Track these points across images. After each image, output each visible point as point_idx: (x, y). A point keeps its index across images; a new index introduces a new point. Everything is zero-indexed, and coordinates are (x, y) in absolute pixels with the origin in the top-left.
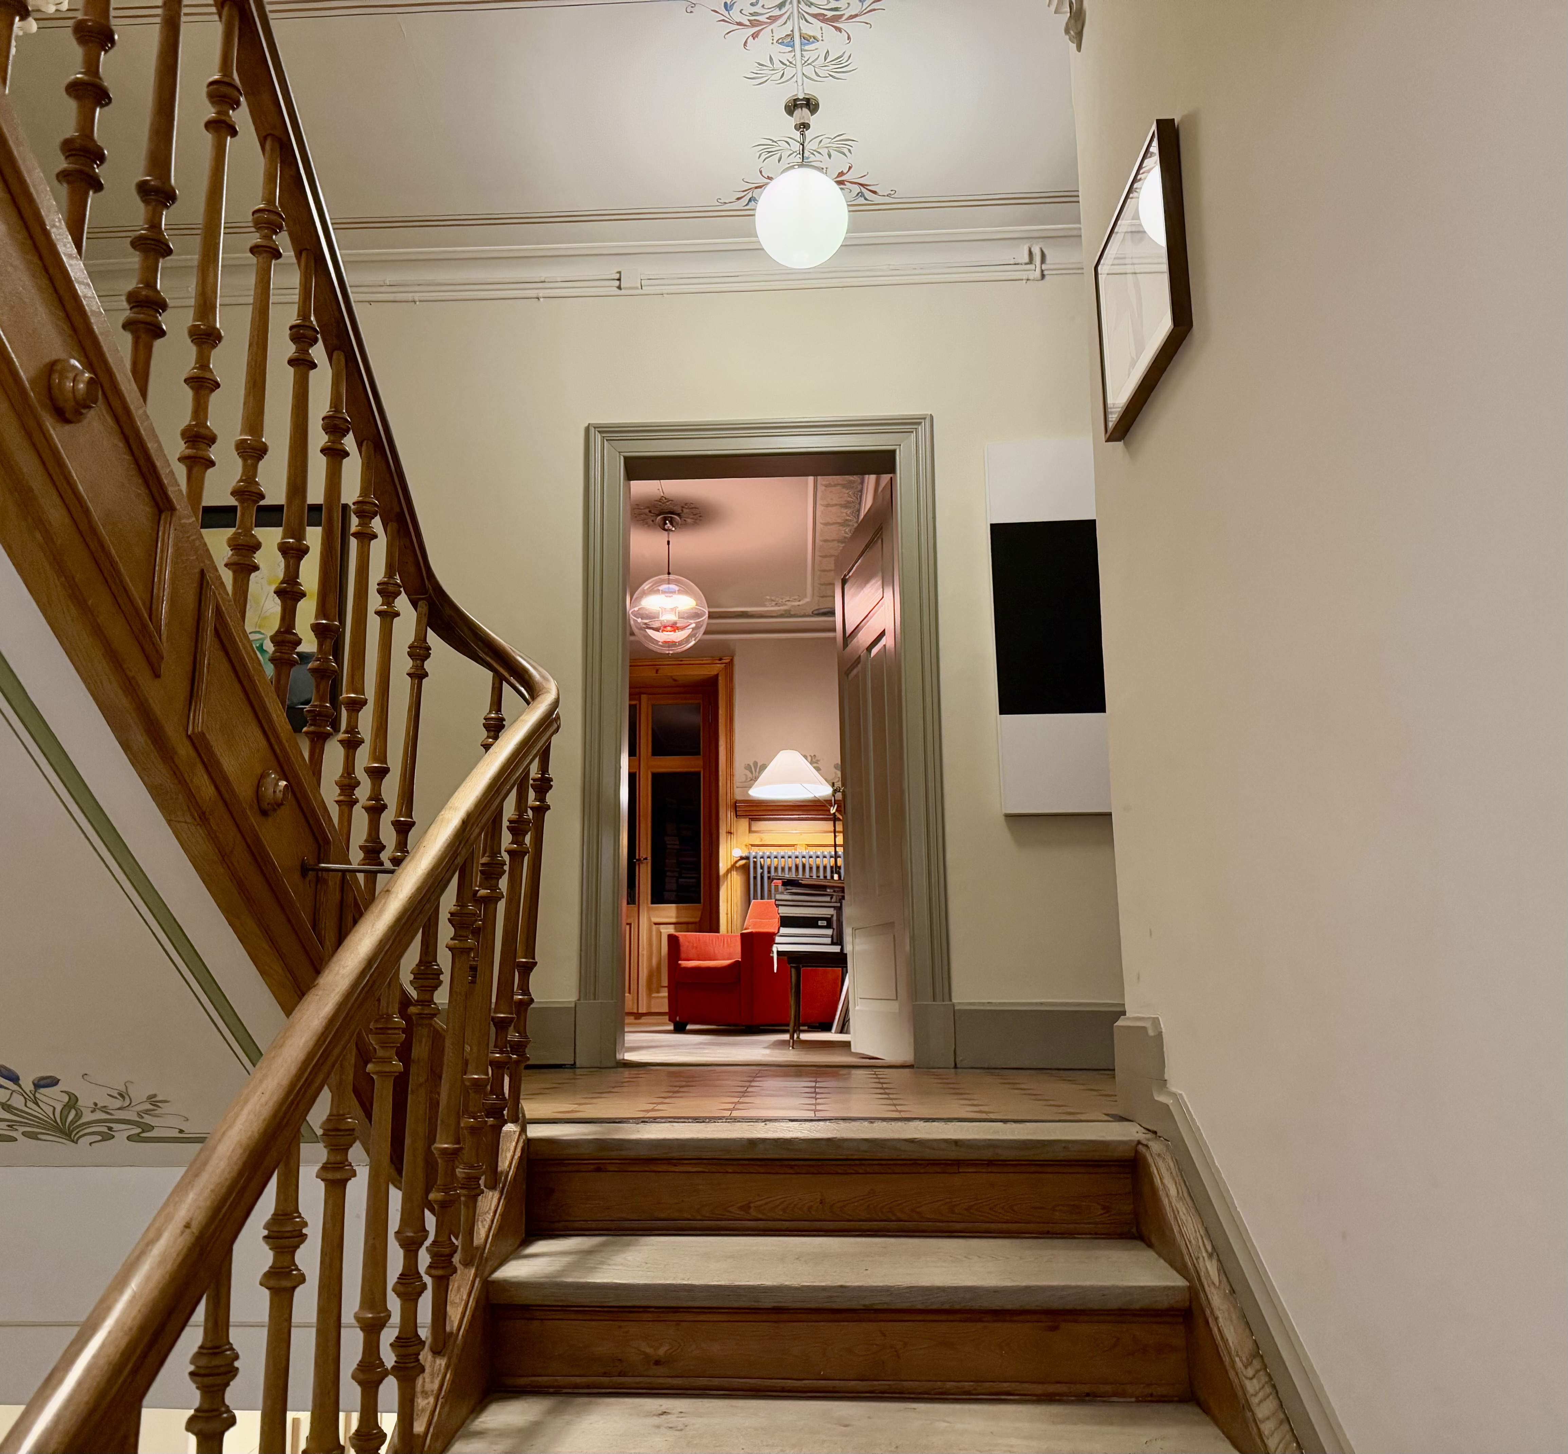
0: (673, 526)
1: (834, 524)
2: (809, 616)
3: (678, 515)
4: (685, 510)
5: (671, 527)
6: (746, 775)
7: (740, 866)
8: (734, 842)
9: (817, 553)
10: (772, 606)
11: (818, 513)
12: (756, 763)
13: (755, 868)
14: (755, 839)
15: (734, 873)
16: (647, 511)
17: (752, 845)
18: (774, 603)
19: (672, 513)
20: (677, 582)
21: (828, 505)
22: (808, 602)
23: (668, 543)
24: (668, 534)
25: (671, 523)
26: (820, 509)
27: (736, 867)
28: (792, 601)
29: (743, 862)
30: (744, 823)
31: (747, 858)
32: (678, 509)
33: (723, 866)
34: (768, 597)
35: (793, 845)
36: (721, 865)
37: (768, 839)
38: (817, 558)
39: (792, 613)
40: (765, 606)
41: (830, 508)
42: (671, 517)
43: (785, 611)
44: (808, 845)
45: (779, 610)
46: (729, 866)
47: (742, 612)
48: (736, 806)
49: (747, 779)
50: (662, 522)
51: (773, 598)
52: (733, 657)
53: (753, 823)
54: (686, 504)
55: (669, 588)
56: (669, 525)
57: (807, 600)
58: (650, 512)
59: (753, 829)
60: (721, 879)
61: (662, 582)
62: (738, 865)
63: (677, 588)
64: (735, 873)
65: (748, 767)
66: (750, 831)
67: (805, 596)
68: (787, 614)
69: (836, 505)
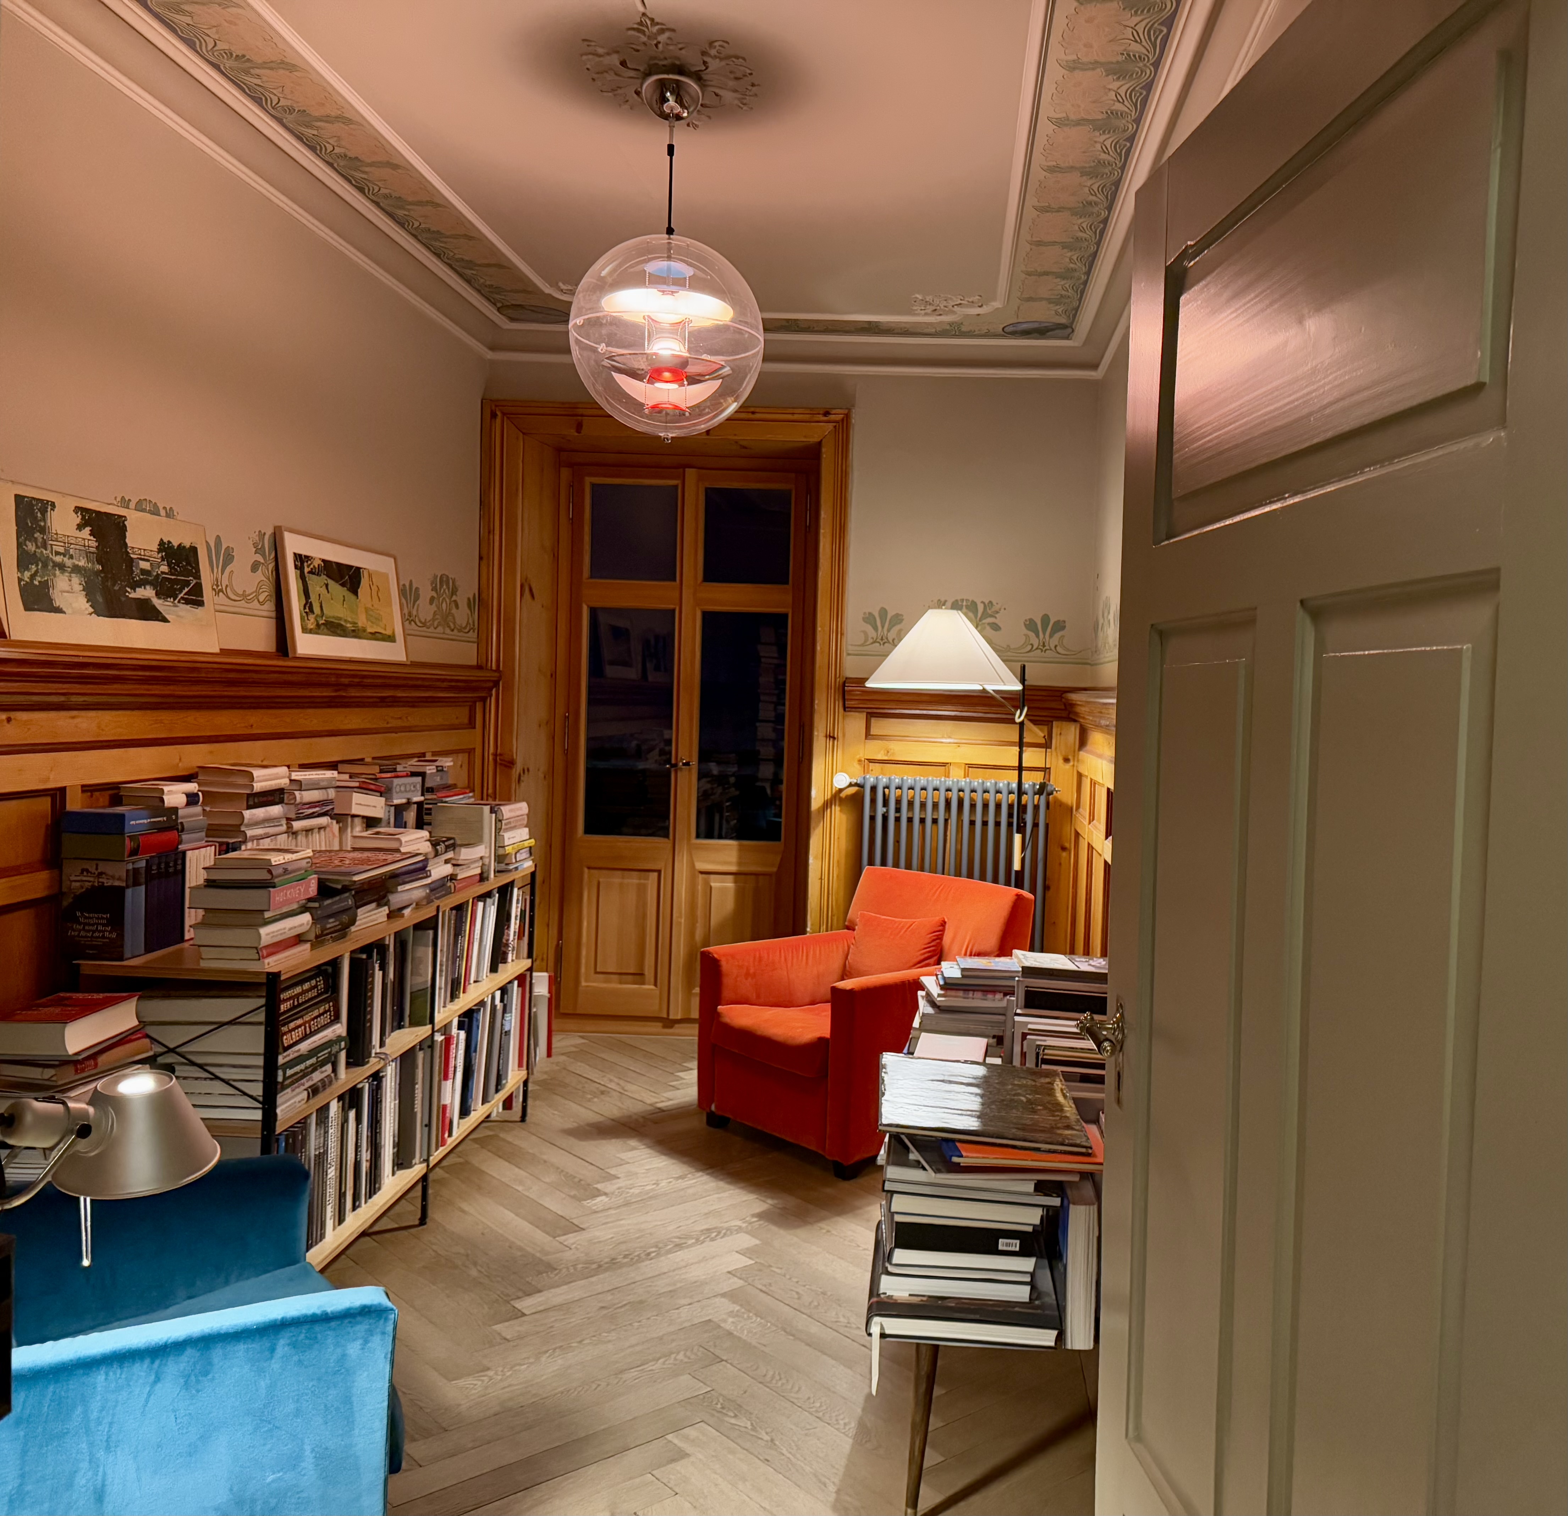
0: (682, 106)
1: (1079, 122)
2: (995, 336)
3: (698, 77)
4: (714, 64)
5: (678, 109)
6: (865, 633)
7: (847, 797)
8: (838, 755)
9: (1031, 201)
10: (926, 314)
11: (1048, 89)
12: (883, 612)
13: (873, 801)
14: (874, 748)
15: (836, 809)
16: (615, 60)
17: (871, 761)
18: (930, 309)
19: (681, 71)
20: (685, 255)
21: (1073, 66)
22: (997, 309)
23: (671, 149)
24: (671, 128)
25: (679, 101)
26: (1054, 71)
27: (841, 799)
28: (967, 306)
29: (854, 790)
30: (855, 723)
31: (861, 786)
32: (693, 61)
33: (817, 796)
34: (920, 297)
35: (944, 765)
36: (814, 793)
37: (901, 750)
38: (1030, 213)
39: (964, 329)
40: (911, 313)
41: (1078, 74)
42: (677, 82)
43: (951, 324)
44: (971, 766)
45: (941, 323)
46: (828, 796)
47: (869, 323)
48: (844, 691)
49: (866, 641)
50: (656, 96)
51: (929, 298)
52: (849, 410)
53: (873, 720)
54: (711, 44)
55: (669, 269)
56: (672, 102)
57: (997, 304)
58: (623, 63)
59: (874, 731)
60: (813, 816)
61: (648, 253)
62: (843, 795)
63: (688, 271)
64: (838, 808)
65: (869, 619)
66: (868, 735)
67: (994, 299)
68: (955, 331)
69: (1096, 64)
